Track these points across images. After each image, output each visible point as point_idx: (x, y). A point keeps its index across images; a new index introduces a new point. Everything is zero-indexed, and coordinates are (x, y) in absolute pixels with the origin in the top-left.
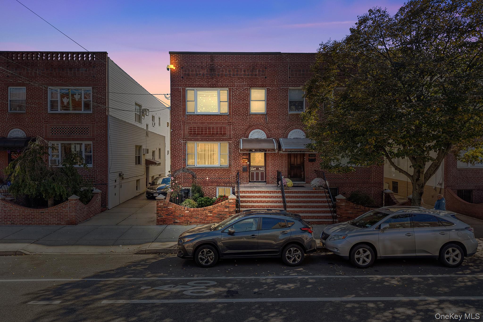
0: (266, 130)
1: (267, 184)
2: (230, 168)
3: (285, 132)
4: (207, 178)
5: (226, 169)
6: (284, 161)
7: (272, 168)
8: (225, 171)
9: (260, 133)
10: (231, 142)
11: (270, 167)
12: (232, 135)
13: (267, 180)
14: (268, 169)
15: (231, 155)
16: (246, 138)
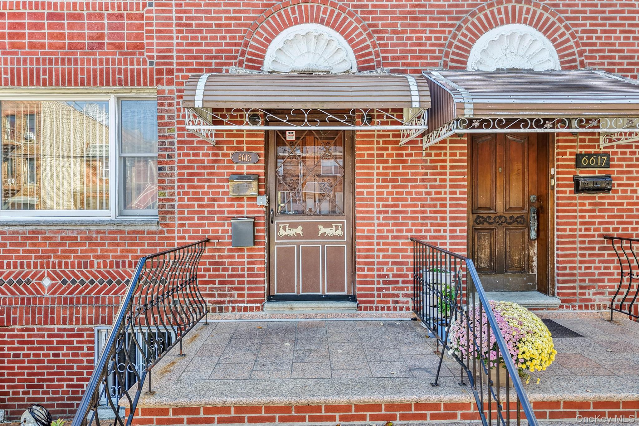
0: (356, 28)
1: (359, 308)
2: (167, 225)
3: (454, 37)
4: (47, 282)
5: (142, 232)
6: (448, 190)
7: (387, 225)
8: (138, 245)
9: (323, 43)
10: (171, 92)
11: (376, 222)
12: (175, 54)
13: (360, 289)
14: (362, 230)
15: (170, 156)
16: (248, 67)
